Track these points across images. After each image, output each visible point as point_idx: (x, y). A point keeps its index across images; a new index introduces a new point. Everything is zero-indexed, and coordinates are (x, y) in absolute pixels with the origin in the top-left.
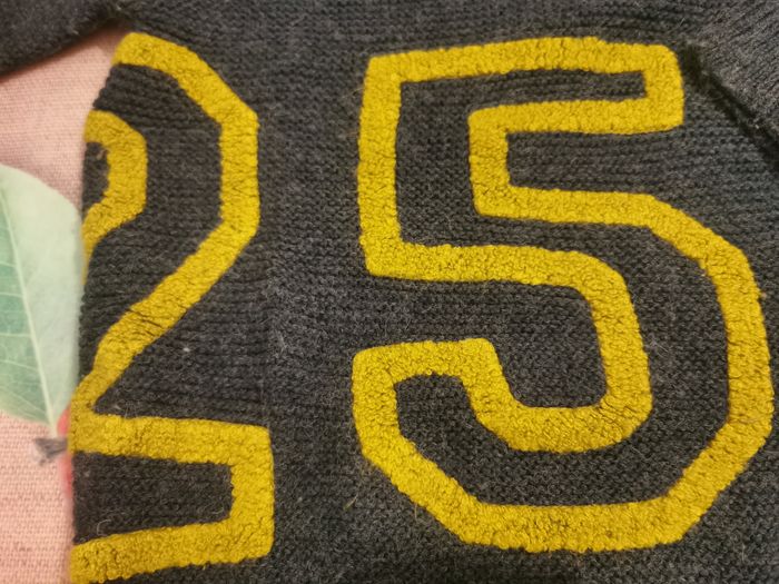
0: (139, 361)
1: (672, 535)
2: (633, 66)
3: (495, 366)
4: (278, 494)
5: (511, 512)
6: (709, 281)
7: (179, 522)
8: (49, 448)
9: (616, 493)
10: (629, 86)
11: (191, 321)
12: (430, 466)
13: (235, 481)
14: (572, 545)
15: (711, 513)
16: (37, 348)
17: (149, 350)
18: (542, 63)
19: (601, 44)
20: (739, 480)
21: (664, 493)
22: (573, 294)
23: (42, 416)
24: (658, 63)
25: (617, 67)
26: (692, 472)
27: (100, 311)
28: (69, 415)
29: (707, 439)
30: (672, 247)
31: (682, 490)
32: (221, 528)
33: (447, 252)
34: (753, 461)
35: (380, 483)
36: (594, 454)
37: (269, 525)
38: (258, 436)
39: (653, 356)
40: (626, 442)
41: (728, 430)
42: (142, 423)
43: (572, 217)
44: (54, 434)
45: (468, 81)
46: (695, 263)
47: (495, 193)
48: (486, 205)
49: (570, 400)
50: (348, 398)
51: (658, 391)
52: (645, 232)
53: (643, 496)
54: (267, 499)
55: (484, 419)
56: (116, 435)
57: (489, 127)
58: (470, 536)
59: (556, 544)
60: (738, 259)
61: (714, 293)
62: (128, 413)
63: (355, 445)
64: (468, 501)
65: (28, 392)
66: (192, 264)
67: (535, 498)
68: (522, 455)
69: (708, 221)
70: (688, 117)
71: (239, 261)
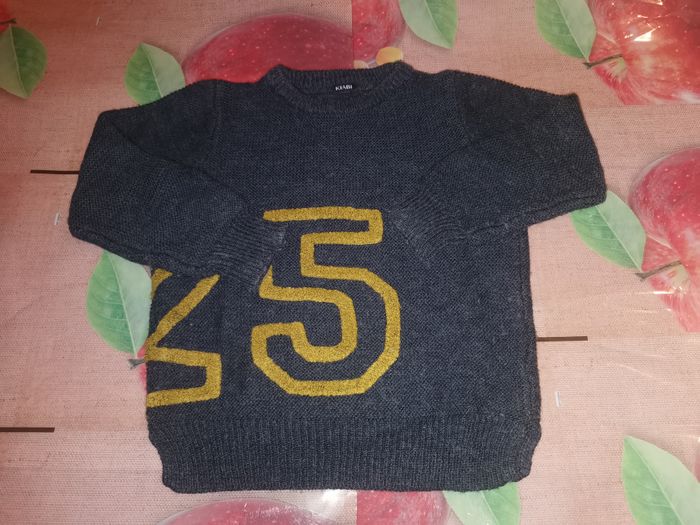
0: (175, 329)
1: (362, 391)
2: (364, 218)
3: (303, 332)
4: (223, 377)
5: (305, 383)
6: (383, 301)
7: (186, 387)
8: (134, 363)
9: (343, 376)
10: (363, 226)
11: (193, 313)
12: (278, 368)
13: (208, 374)
14: (325, 394)
15: (376, 384)
16: (129, 325)
17: (178, 324)
18: (330, 217)
19: (353, 209)
20: (387, 373)
21: (359, 376)
22: (333, 306)
23: (132, 351)
24: (374, 217)
25: (359, 218)
26: (371, 370)
27: (157, 312)
28: (145, 347)
29: (376, 358)
30: (371, 289)
31: (365, 376)
32: (202, 389)
33: (290, 290)
34: (392, 366)
35: (260, 374)
36: (335, 363)
37: (219, 387)
38: (216, 357)
39: (360, 329)
40: (346, 359)
41: (383, 356)
42: (175, 351)
43: (336, 276)
44: (136, 358)
45: (303, 222)
46: (378, 295)
47: (309, 268)
48: (304, 272)
49: (328, 344)
50: (250, 343)
51: (360, 341)
52: (364, 284)
53: (351, 378)
54: (218, 379)
55: (297, 351)
56: (165, 355)
57: (308, 243)
58: (291, 391)
59: (320, 394)
60: (394, 294)
61: (384, 306)
62: (169, 347)
63: (252, 360)
64: (290, 380)
65: (126, 342)
66: (193, 293)
67: (314, 378)
68: (311, 364)
69: (385, 279)
70: (383, 238)
71: (212, 290)
